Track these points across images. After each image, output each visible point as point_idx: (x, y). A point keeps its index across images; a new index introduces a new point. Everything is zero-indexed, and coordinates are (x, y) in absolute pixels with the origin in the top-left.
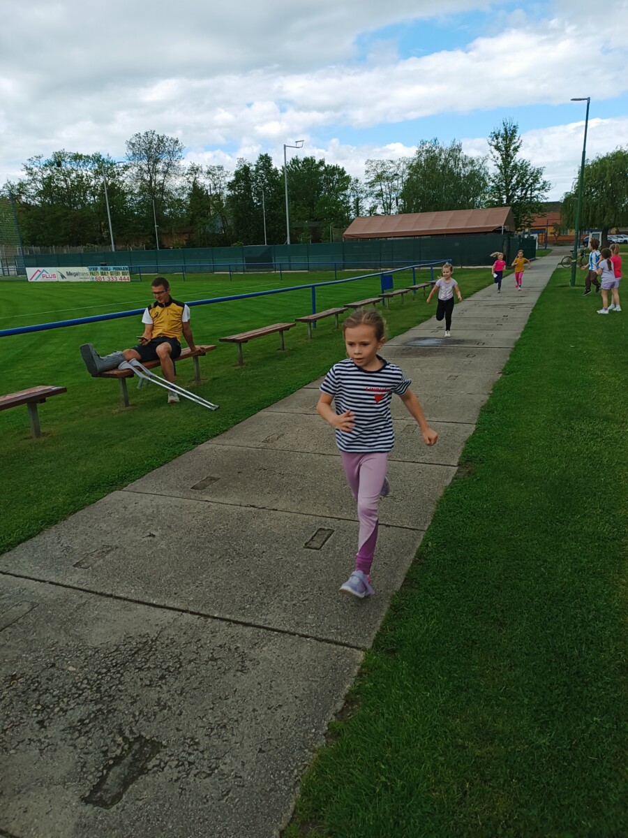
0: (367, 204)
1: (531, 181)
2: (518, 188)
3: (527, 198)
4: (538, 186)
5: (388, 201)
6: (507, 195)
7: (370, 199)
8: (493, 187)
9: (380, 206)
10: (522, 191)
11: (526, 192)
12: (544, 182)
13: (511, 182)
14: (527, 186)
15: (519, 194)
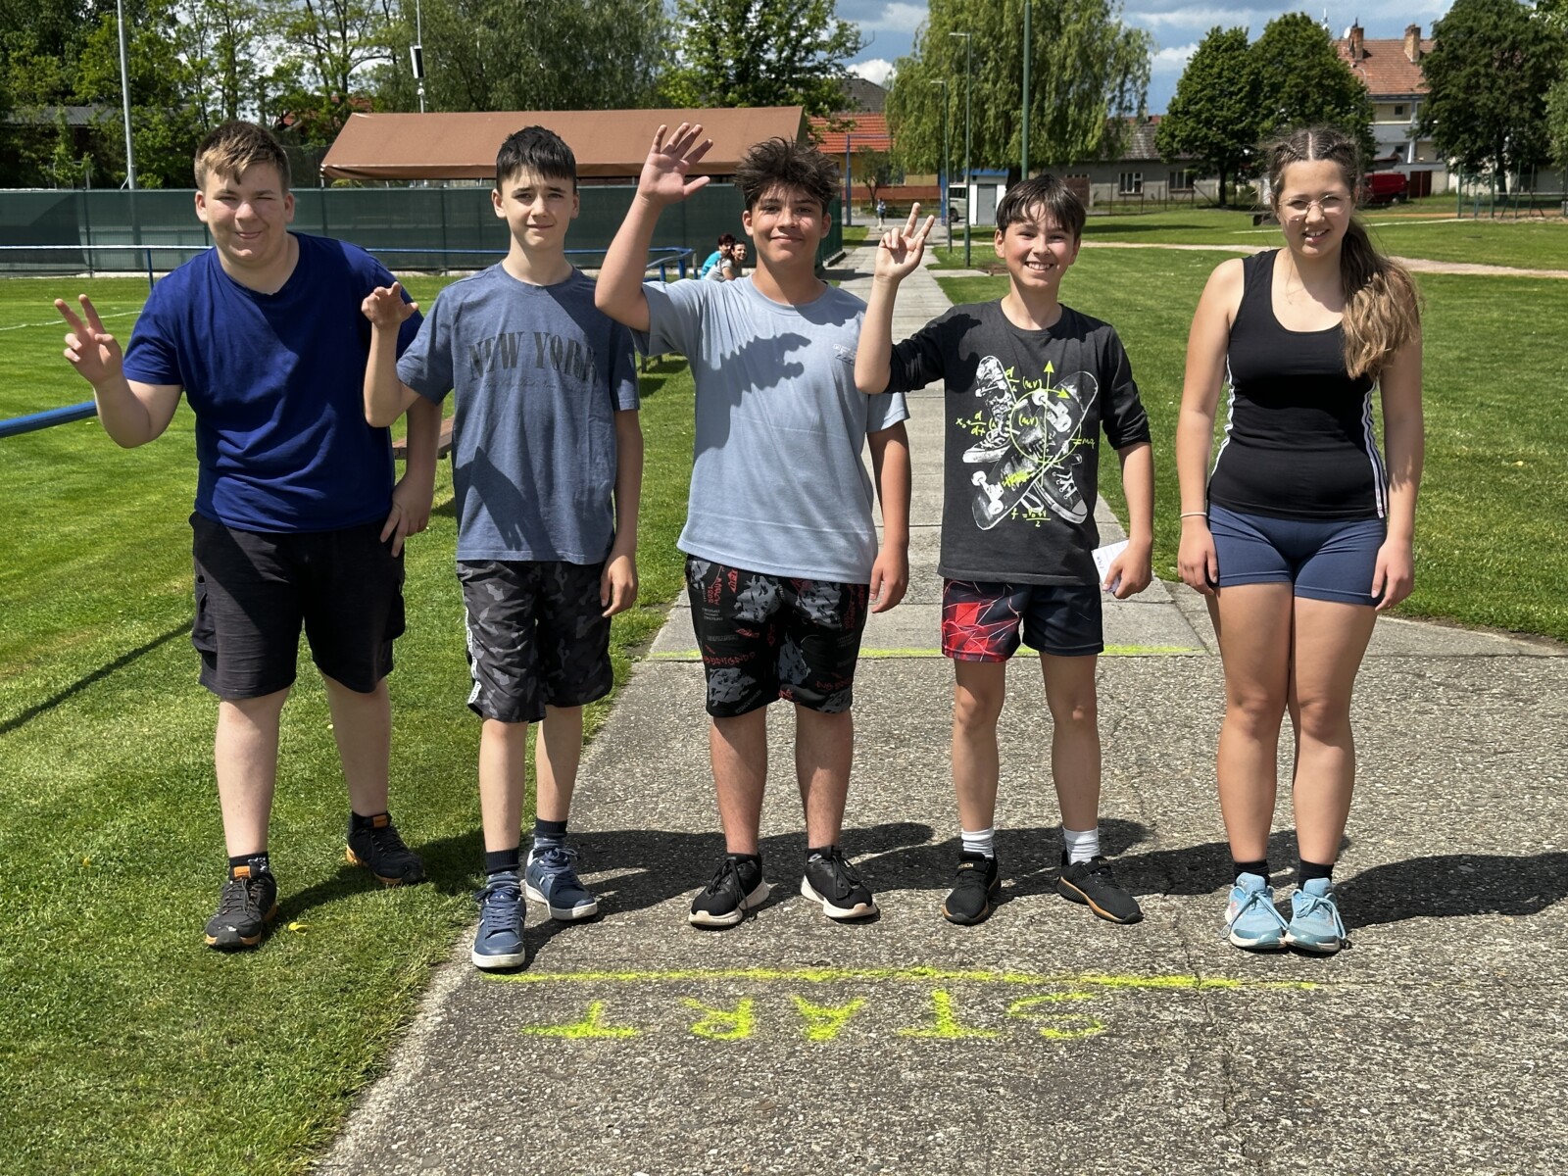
0: (266, 56)
1: (804, 22)
2: (767, 38)
3: (796, 70)
4: (824, 36)
5: (336, 50)
6: (738, 61)
7: (275, 41)
8: (692, 32)
9: (308, 65)
10: (781, 52)
11: (794, 54)
12: (842, 27)
13: (745, 20)
14: (793, 34)
15: (772, 56)
